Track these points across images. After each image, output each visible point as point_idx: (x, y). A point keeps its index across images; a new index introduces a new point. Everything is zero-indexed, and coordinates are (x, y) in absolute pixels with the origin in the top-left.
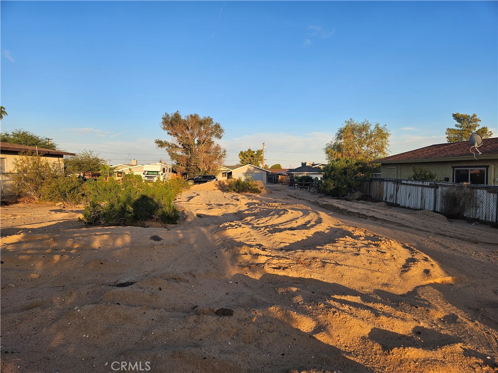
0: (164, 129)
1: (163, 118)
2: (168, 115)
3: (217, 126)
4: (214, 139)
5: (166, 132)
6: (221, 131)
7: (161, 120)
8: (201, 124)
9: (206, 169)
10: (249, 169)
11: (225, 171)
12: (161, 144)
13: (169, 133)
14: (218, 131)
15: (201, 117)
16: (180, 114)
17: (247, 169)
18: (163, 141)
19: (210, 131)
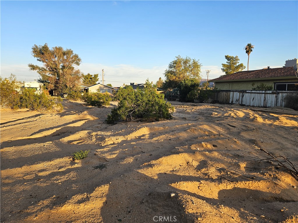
0: (35, 56)
1: (34, 49)
2: (37, 47)
3: (76, 56)
4: (74, 65)
5: (36, 58)
6: (79, 60)
7: (32, 50)
8: (64, 54)
9: (71, 87)
10: (100, 87)
11: (82, 88)
12: (33, 67)
13: (38, 60)
14: (77, 60)
15: (65, 49)
16: (48, 46)
17: (99, 87)
18: (35, 65)
19: (71, 60)
